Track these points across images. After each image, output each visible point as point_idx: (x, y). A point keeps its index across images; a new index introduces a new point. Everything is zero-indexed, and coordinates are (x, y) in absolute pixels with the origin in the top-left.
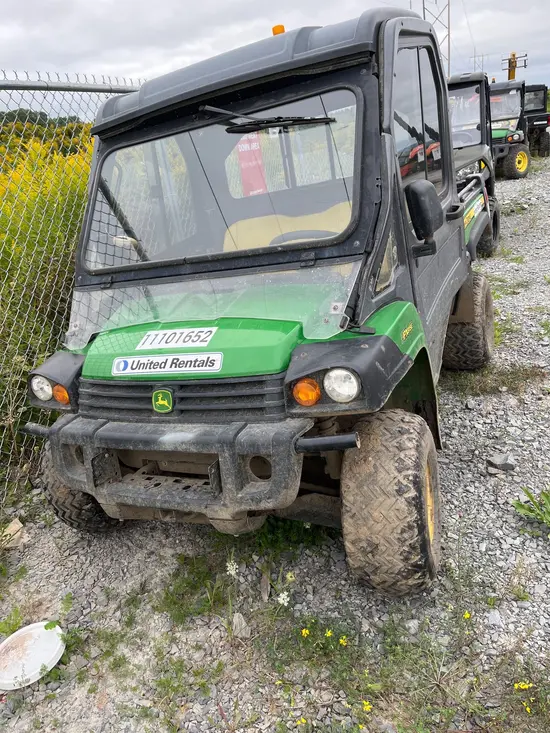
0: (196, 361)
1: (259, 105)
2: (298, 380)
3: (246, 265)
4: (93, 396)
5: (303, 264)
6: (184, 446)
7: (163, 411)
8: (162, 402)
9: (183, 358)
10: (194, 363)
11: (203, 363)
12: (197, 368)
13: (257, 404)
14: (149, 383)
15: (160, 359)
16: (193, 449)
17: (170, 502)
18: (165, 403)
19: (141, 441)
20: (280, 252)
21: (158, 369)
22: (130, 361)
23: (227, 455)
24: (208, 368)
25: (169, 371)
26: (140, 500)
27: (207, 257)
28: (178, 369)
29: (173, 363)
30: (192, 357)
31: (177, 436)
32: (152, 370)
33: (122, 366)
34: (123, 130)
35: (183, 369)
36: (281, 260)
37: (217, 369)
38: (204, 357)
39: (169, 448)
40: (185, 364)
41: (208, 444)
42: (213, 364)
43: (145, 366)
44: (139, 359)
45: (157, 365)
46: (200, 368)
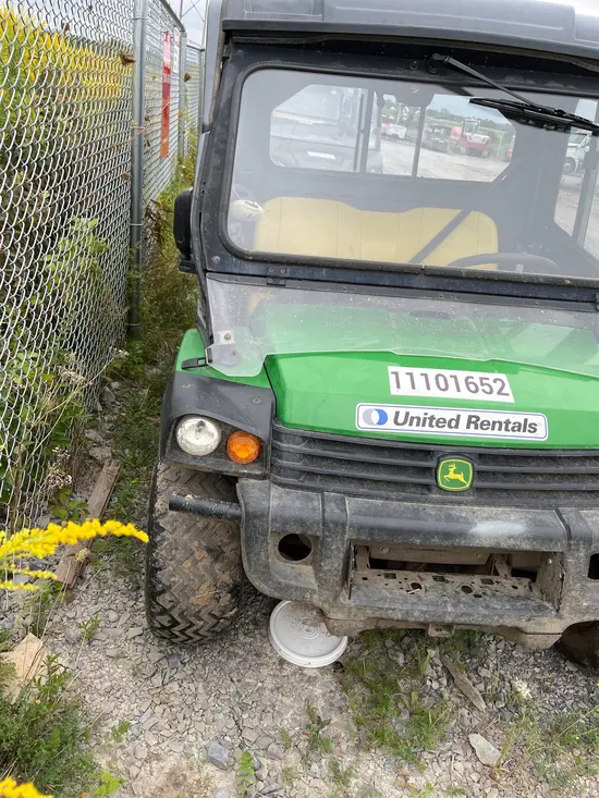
0: (508, 422)
4: (311, 457)
5: (598, 307)
6: (512, 542)
7: (455, 489)
8: (454, 474)
9: (483, 416)
10: (506, 425)
11: (518, 427)
12: (511, 433)
14: (432, 448)
15: (449, 414)
16: (526, 546)
17: (471, 615)
18: (460, 477)
19: (437, 533)
20: (569, 286)
21: (446, 429)
22: (390, 412)
23: (582, 554)
24: (527, 434)
25: (463, 432)
26: (416, 614)
28: (480, 431)
29: (469, 422)
30: (502, 417)
32: (436, 429)
33: (375, 417)
35: (489, 431)
36: (565, 296)
37: (541, 435)
38: (520, 418)
39: (487, 543)
41: (551, 540)
42: (535, 430)
43: (420, 422)
44: (408, 410)
45: (440, 422)
46: (517, 433)
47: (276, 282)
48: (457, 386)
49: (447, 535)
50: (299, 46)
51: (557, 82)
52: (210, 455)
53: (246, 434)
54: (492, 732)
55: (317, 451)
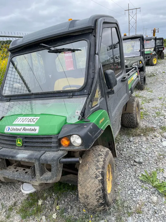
0: (31, 129)
1: (58, 44)
2: (62, 138)
3: (51, 96)
5: (69, 97)
6: (24, 159)
7: (19, 146)
8: (19, 142)
9: (27, 128)
10: (30, 130)
11: (33, 130)
12: (31, 132)
13: (49, 145)
14: (16, 136)
15: (19, 128)
16: (27, 160)
17: (19, 178)
18: (20, 143)
20: (62, 92)
21: (19, 131)
22: (10, 128)
23: (37, 163)
24: (34, 132)
25: (22, 132)
26: (10, 177)
27: (39, 93)
28: (25, 131)
29: (23, 129)
30: (29, 128)
31: (22, 155)
33: (8, 129)
34: (17, 50)
35: (26, 131)
36: (62, 95)
37: (37, 132)
38: (33, 128)
39: (19, 159)
40: (27, 130)
41: (31, 159)
42: (36, 130)
43: (15, 130)
44: (13, 127)
45: (18, 130)
46: (32, 132)
47: (8, 101)
49: (12, 157)
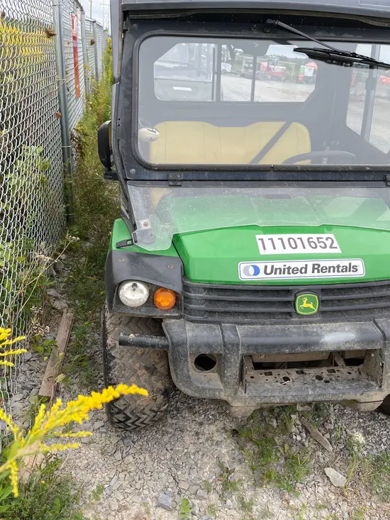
0: (338, 266)
4: (210, 301)
5: (389, 184)
6: (348, 345)
9: (323, 264)
10: (337, 269)
11: (346, 269)
12: (341, 273)
14: (291, 288)
16: (357, 347)
17: (324, 395)
18: (311, 306)
19: (299, 344)
20: (369, 171)
21: (299, 274)
22: (261, 266)
24: (352, 273)
25: (311, 276)
26: (289, 398)
28: (321, 274)
29: (314, 269)
30: (335, 263)
32: (292, 275)
33: (252, 271)
35: (327, 274)
36: (366, 178)
37: (360, 273)
38: (346, 263)
39: (331, 348)
40: (328, 269)
41: (373, 341)
42: (357, 270)
43: (282, 271)
44: (272, 264)
45: (295, 270)
46: (345, 273)
47: (175, 183)
48: (303, 245)
49: (306, 345)
50: (175, 19)
51: (350, 34)
52: (142, 306)
53: (165, 290)
54: (338, 465)
55: (214, 296)
